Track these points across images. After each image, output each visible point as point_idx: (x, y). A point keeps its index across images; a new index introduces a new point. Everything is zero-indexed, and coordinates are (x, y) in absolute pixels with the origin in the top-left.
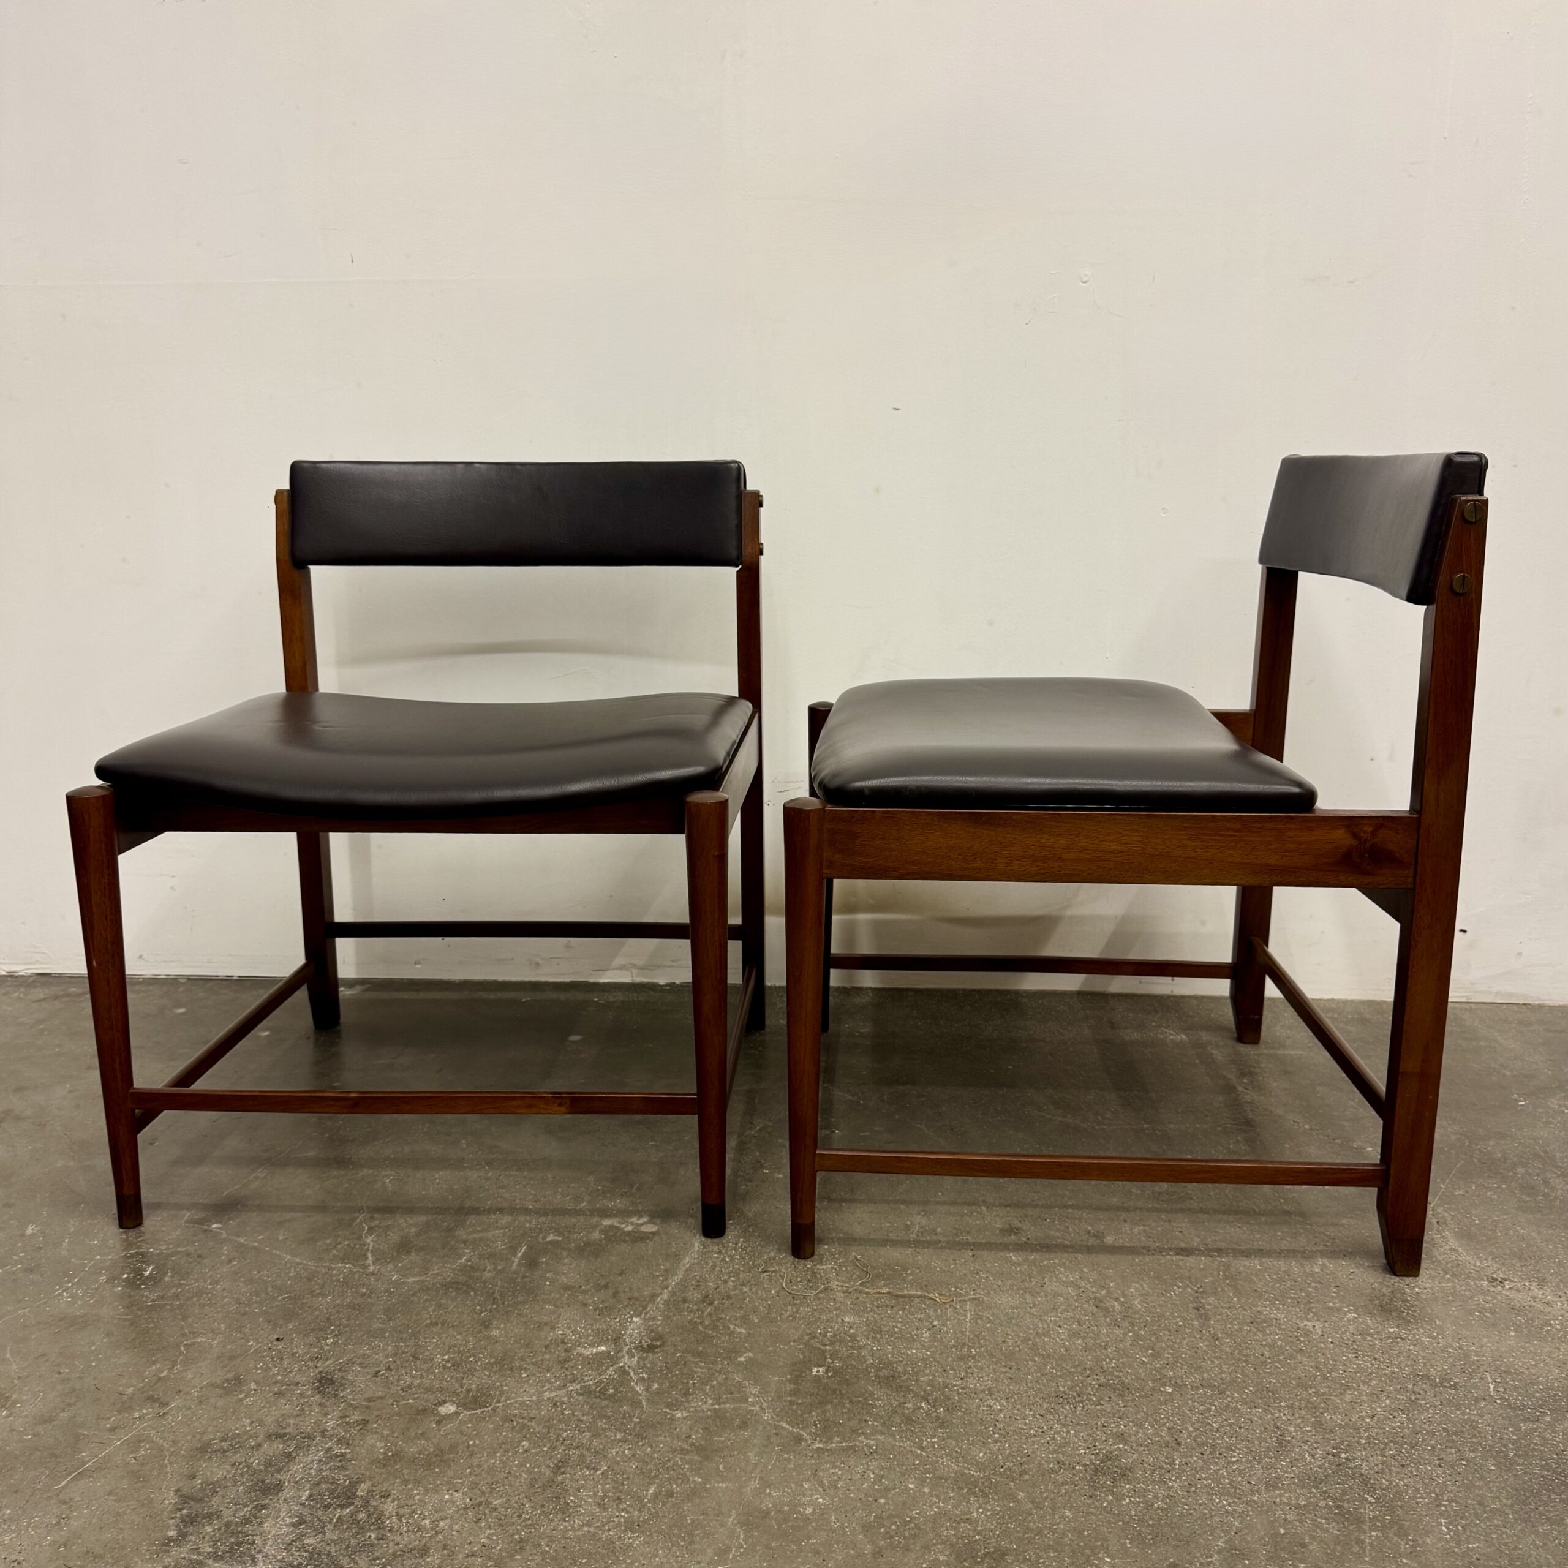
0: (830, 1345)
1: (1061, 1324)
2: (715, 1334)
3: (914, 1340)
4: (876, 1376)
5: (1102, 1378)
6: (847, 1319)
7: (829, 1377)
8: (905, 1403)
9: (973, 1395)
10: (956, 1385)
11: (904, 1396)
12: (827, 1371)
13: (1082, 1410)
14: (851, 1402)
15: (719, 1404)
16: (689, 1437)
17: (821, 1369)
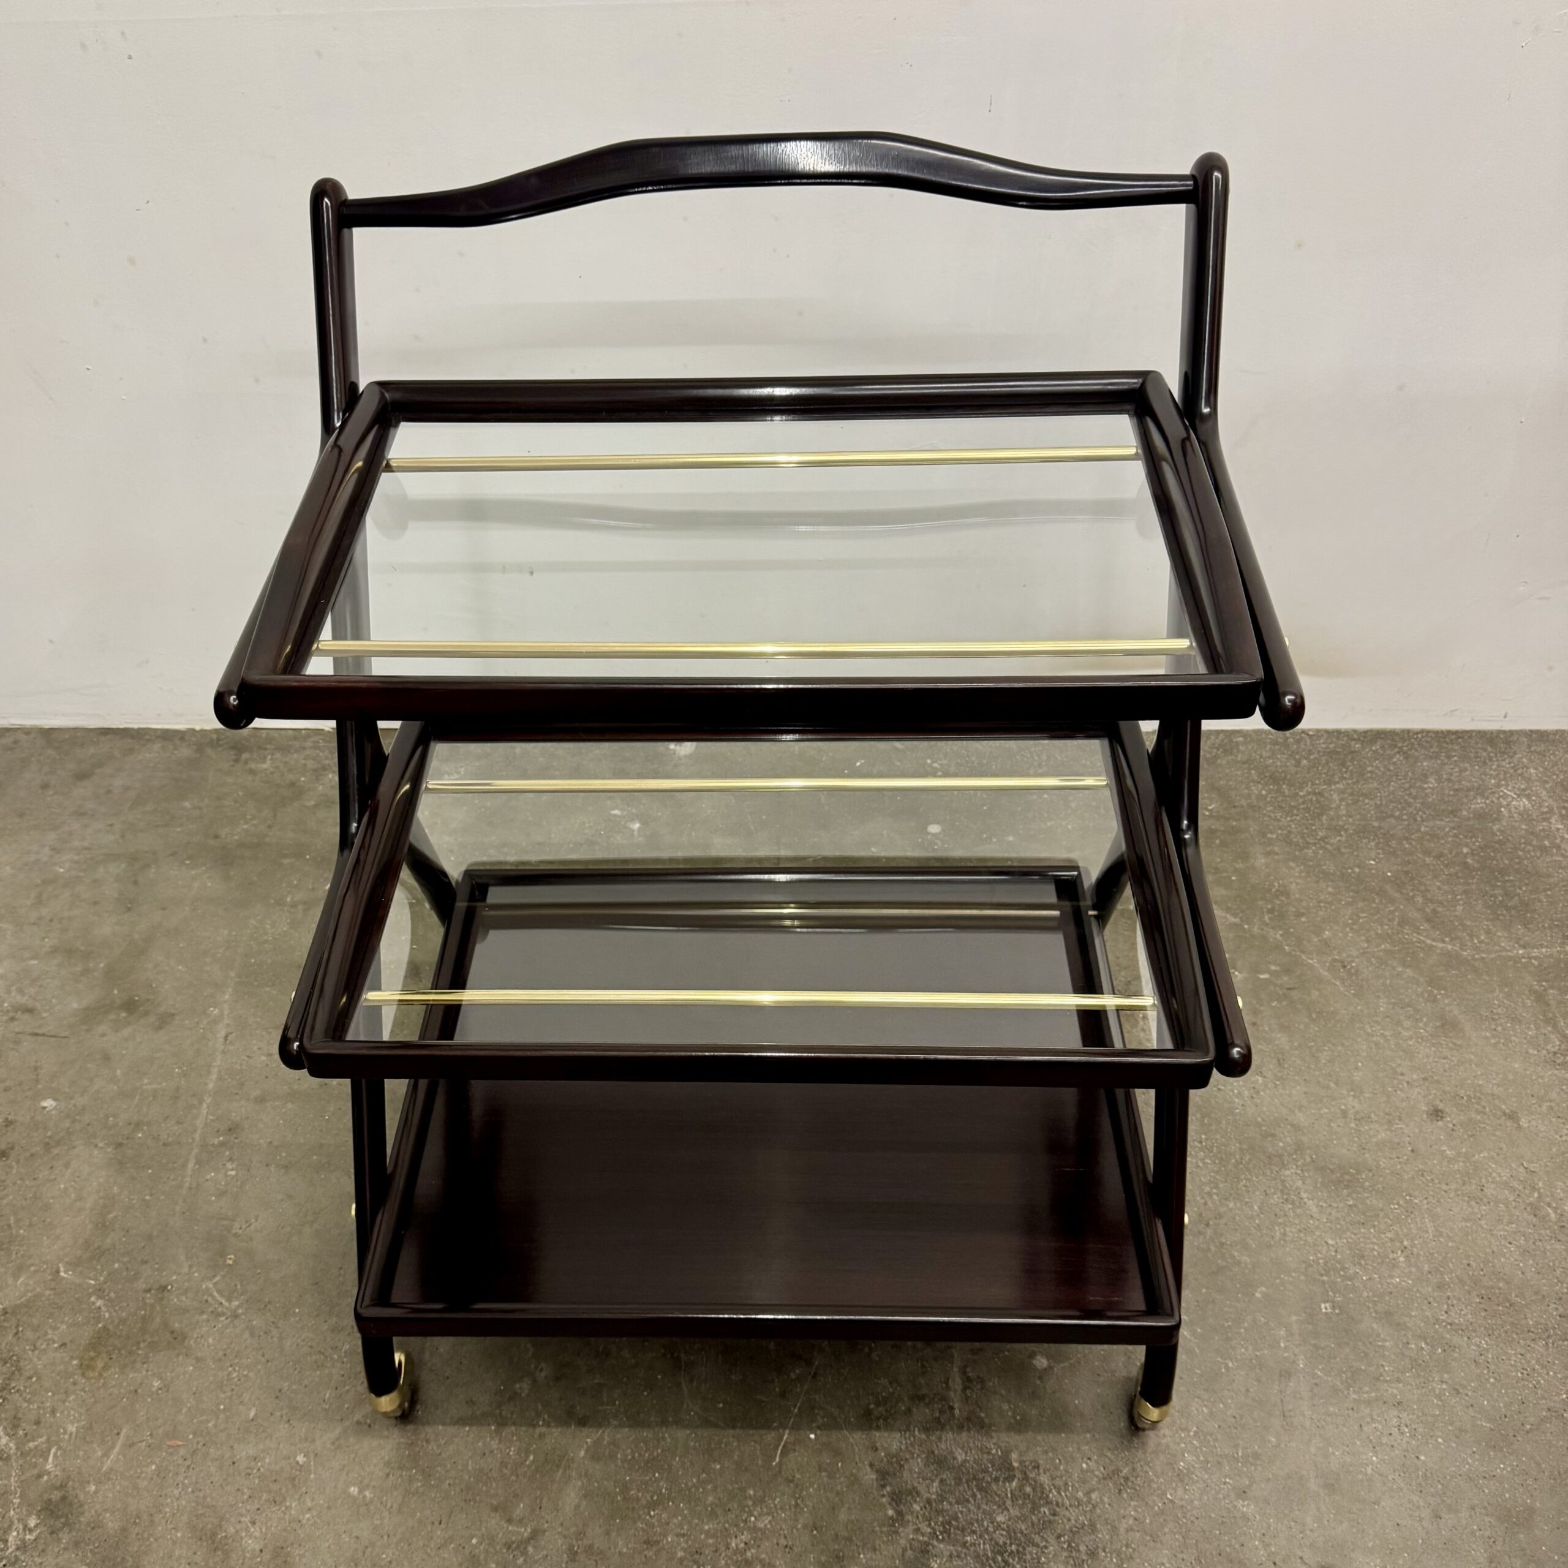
0: (1327, 1273)
1: (1511, 1240)
2: (1224, 1264)
3: (1394, 1266)
4: (1376, 1312)
5: (1560, 1307)
6: (1331, 1242)
7: (1338, 1315)
8: (1408, 1343)
9: (1460, 1332)
10: (1443, 1321)
11: (1405, 1335)
12: (1334, 1308)
13: (1553, 1347)
14: (1364, 1343)
15: (1258, 1351)
16: (1248, 1390)
17: (1328, 1305)
